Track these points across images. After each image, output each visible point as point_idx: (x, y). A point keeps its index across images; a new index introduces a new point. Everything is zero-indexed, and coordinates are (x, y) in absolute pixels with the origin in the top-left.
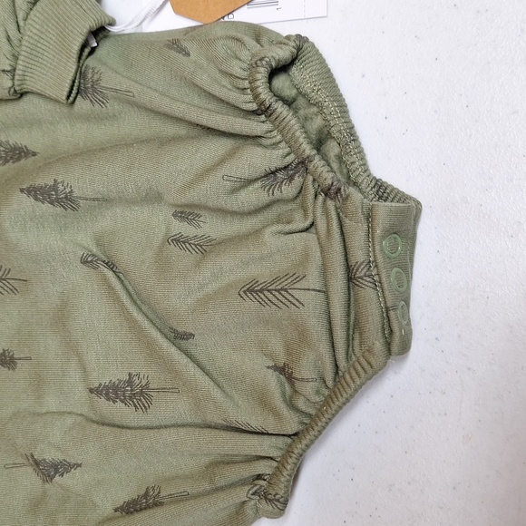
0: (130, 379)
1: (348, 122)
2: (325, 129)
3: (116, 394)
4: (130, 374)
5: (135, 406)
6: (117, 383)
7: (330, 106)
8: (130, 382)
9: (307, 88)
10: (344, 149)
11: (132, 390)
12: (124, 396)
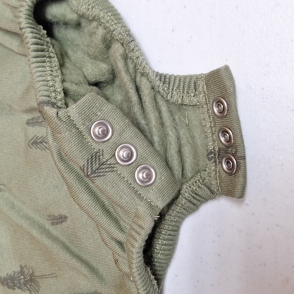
0: (22, 270)
1: (124, 26)
2: (108, 35)
3: (13, 283)
4: (21, 267)
5: (29, 290)
6: (12, 274)
7: (106, 17)
8: (22, 272)
9: (83, 9)
10: (127, 48)
11: (24, 278)
12: (20, 283)
